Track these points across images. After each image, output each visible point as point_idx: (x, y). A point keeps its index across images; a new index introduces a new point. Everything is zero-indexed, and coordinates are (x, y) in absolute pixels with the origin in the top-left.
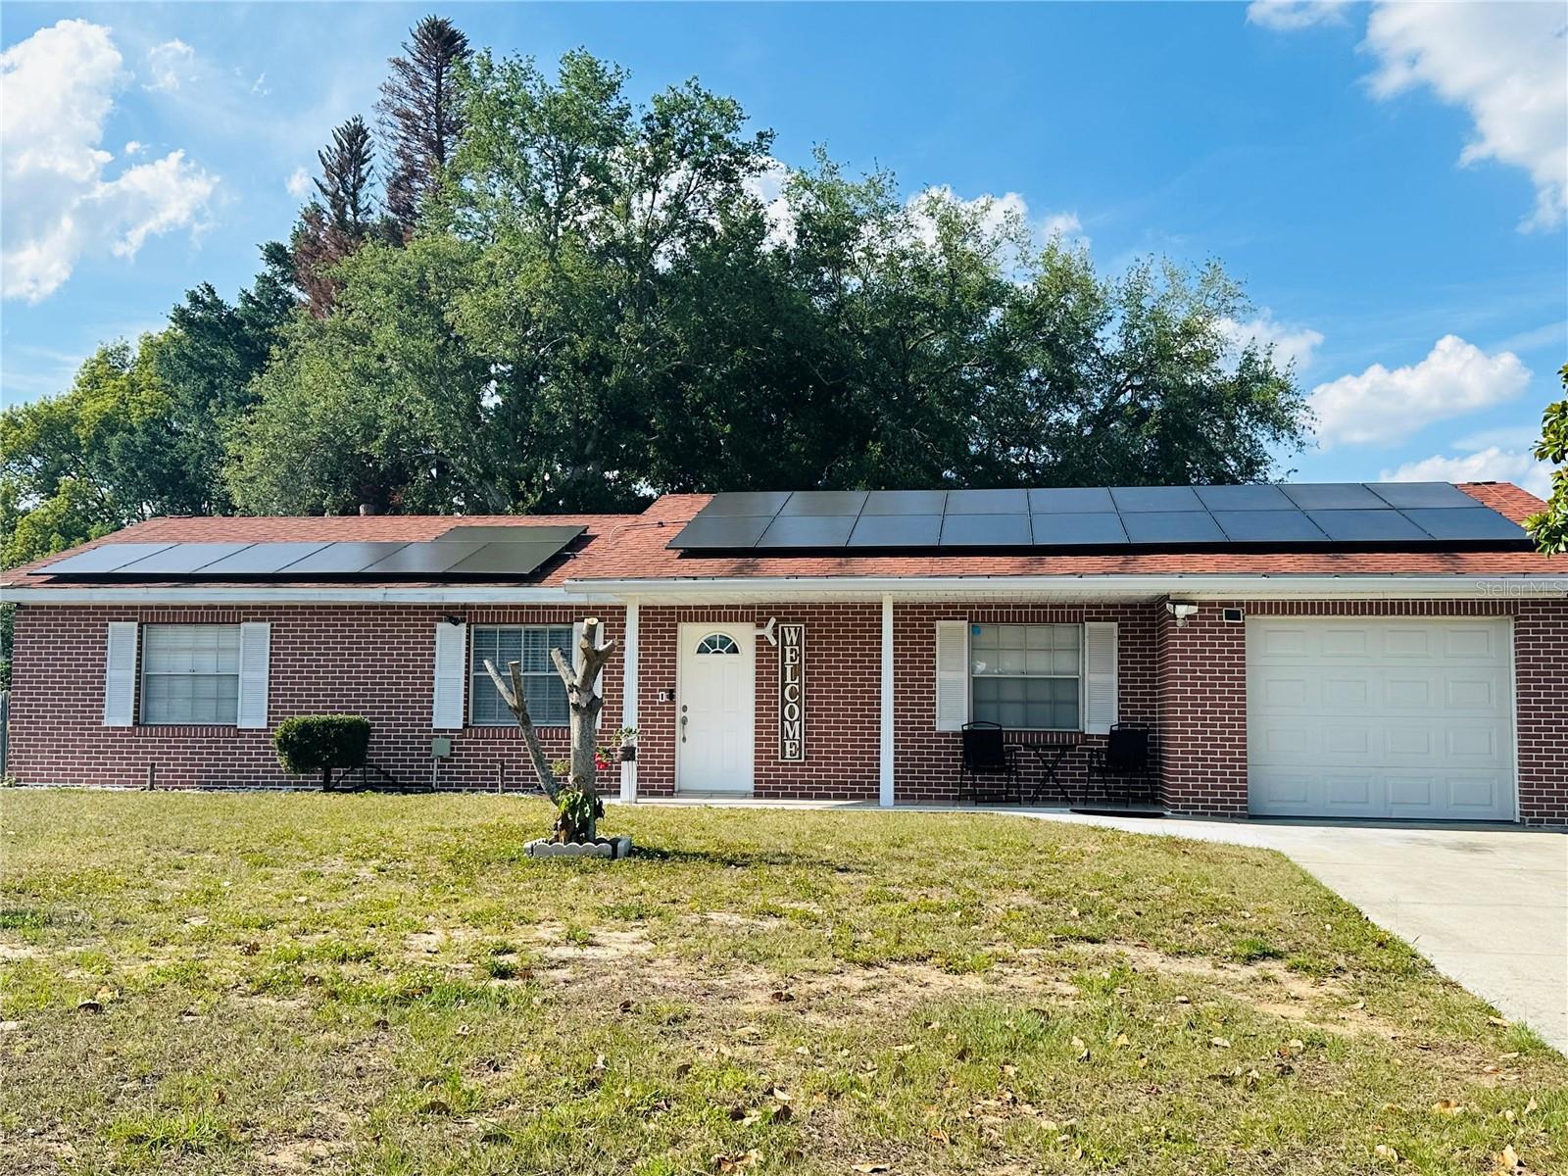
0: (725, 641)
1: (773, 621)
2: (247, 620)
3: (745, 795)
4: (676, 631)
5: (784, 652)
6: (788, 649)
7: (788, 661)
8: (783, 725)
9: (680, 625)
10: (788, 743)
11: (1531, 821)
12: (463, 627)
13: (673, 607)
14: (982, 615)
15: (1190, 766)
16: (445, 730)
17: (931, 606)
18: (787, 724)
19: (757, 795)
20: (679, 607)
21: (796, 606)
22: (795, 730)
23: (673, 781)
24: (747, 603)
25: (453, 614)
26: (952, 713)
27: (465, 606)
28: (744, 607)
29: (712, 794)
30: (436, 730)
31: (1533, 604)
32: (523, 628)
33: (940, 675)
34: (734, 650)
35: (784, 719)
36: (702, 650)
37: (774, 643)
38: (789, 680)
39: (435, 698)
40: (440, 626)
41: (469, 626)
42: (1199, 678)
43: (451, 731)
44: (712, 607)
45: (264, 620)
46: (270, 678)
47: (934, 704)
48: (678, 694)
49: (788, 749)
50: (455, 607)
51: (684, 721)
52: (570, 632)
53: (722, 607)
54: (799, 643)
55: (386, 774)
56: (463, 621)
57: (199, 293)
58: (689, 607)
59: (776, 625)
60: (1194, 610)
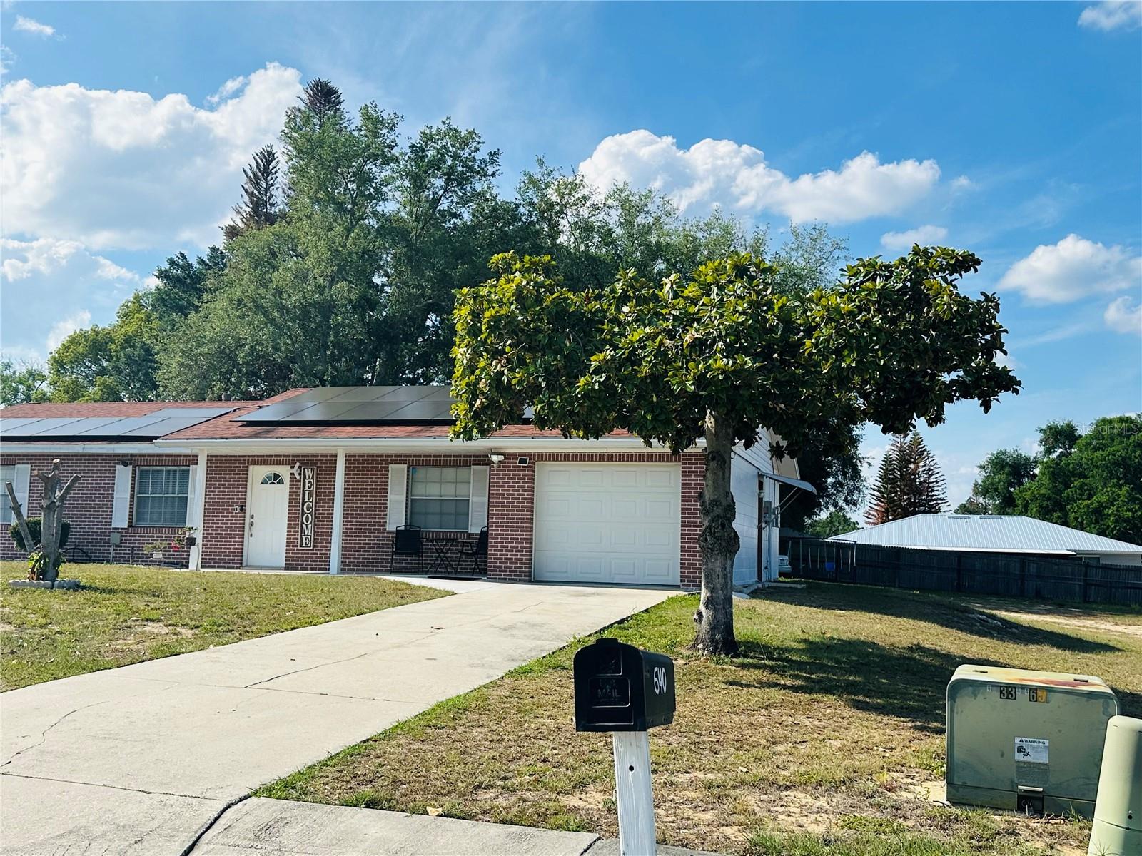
0: (276, 476)
1: (298, 464)
2: (19, 463)
3: (279, 568)
4: (247, 471)
5: (304, 483)
6: (307, 481)
7: (307, 488)
8: (302, 526)
9: (251, 468)
10: (304, 537)
11: (683, 585)
12: (130, 468)
13: (245, 456)
14: (415, 462)
15: (499, 551)
16: (118, 529)
17: (387, 456)
18: (304, 526)
19: (286, 569)
20: (249, 456)
21: (313, 455)
22: (309, 530)
23: (242, 560)
24: (286, 454)
25: (125, 460)
26: (396, 519)
27: (132, 455)
28: (284, 456)
29: (261, 568)
30: (114, 528)
31: (689, 455)
32: (164, 468)
33: (389, 497)
34: (281, 482)
35: (303, 523)
36: (264, 482)
37: (298, 477)
38: (306, 500)
39: (114, 510)
40: (118, 467)
41: (134, 467)
42: (506, 498)
43: (122, 529)
44: (267, 456)
45: (27, 463)
46: (30, 496)
47: (386, 515)
48: (248, 508)
49: (304, 541)
50: (126, 455)
51: (252, 524)
52: (189, 470)
53: (272, 456)
54: (313, 478)
55: (86, 553)
56: (131, 464)
57: (176, 259)
58: (254, 456)
59: (300, 467)
60: (502, 458)
